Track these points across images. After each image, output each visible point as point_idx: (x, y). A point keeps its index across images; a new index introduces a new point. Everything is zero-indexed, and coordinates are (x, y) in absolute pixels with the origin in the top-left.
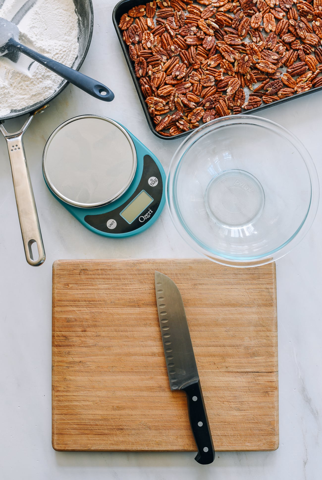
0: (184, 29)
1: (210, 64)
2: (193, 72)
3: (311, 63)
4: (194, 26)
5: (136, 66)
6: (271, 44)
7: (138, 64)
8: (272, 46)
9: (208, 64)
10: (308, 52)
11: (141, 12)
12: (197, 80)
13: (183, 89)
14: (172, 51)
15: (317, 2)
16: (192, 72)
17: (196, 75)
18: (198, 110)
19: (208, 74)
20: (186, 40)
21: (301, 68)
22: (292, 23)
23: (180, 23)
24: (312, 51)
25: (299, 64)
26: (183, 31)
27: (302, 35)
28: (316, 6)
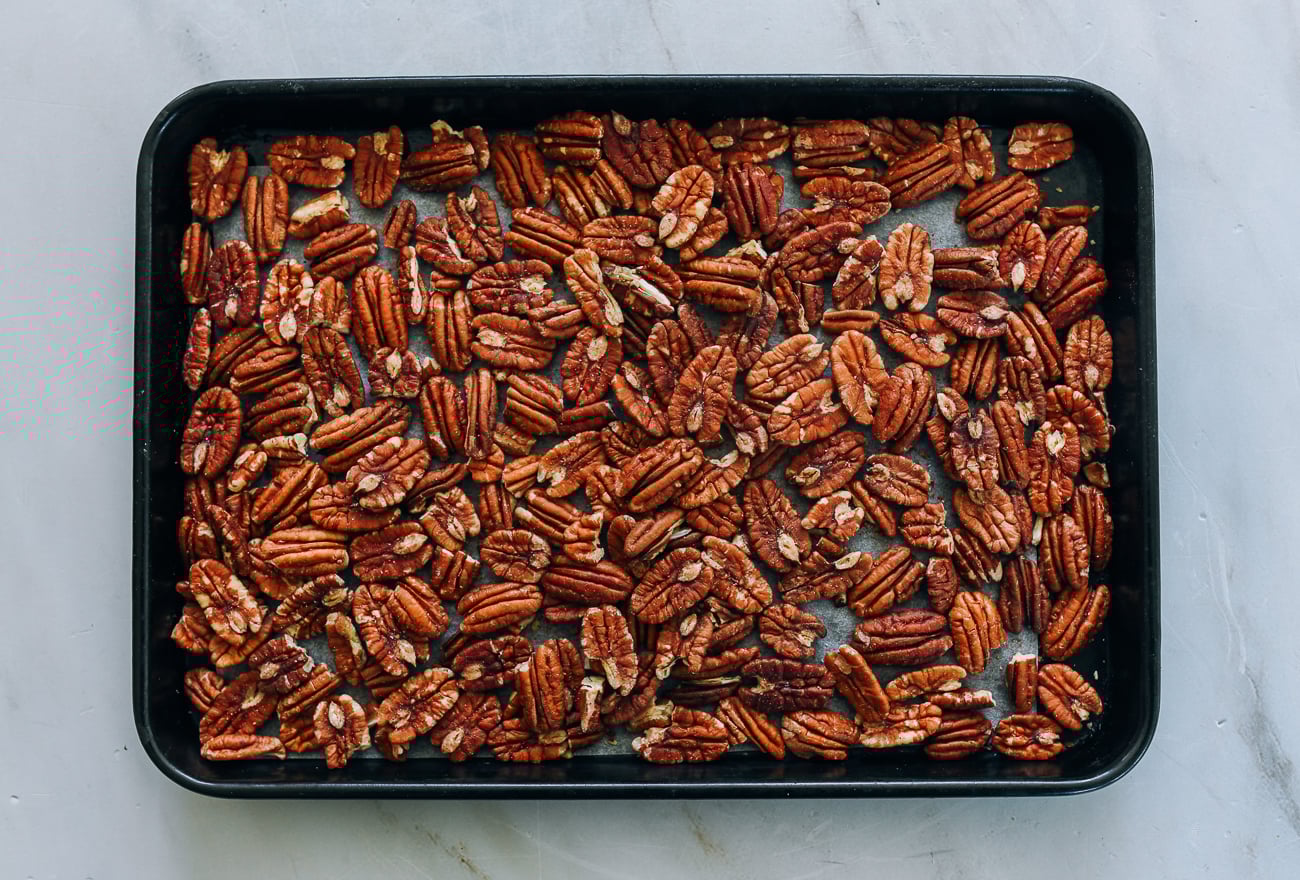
0: (492, 277)
1: (547, 483)
2: (456, 491)
3: (969, 638)
4: (539, 272)
5: (197, 417)
6: (815, 477)
7: (206, 411)
8: (816, 484)
9: (540, 479)
10: (972, 575)
11: (325, 169)
12: (458, 536)
13: (387, 561)
14: (386, 374)
15: (1083, 344)
16: (452, 487)
17: (461, 509)
18: (426, 684)
19: (529, 526)
20: (474, 332)
21: (918, 644)
22: (944, 410)
23: (483, 243)
24: (989, 577)
25: (917, 621)
26: (485, 286)
27: (974, 477)
28: (1075, 363)
